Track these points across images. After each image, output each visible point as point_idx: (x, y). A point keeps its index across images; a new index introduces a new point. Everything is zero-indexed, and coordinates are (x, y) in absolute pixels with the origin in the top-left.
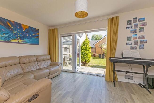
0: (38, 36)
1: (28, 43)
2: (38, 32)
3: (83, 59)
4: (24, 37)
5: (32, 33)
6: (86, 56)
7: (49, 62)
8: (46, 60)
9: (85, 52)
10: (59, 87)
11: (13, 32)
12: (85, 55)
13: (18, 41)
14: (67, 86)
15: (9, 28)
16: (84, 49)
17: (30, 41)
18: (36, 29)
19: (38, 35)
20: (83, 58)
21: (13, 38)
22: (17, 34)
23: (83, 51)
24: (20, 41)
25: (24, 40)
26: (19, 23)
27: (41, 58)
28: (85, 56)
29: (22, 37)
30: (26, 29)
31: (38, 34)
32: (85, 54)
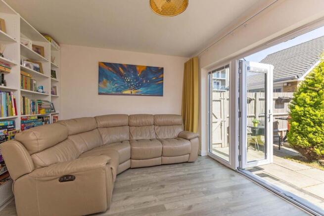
0: (162, 80)
1: (146, 94)
2: (163, 74)
3: (299, 137)
4: (139, 85)
5: (151, 77)
6: (314, 129)
7: (179, 130)
8: (173, 124)
9: (311, 112)
10: (163, 186)
11: (125, 80)
12: (309, 125)
13: (131, 92)
14: (175, 194)
15: (121, 75)
16: (305, 102)
17: (149, 90)
18: (158, 68)
19: (163, 77)
20: (300, 133)
21: (125, 89)
22: (130, 82)
23: (302, 108)
24: (134, 92)
25: (140, 90)
26: (132, 66)
27: (162, 120)
28: (309, 129)
29: (136, 86)
30: (142, 71)
31: (161, 76)
32: (311, 119)
